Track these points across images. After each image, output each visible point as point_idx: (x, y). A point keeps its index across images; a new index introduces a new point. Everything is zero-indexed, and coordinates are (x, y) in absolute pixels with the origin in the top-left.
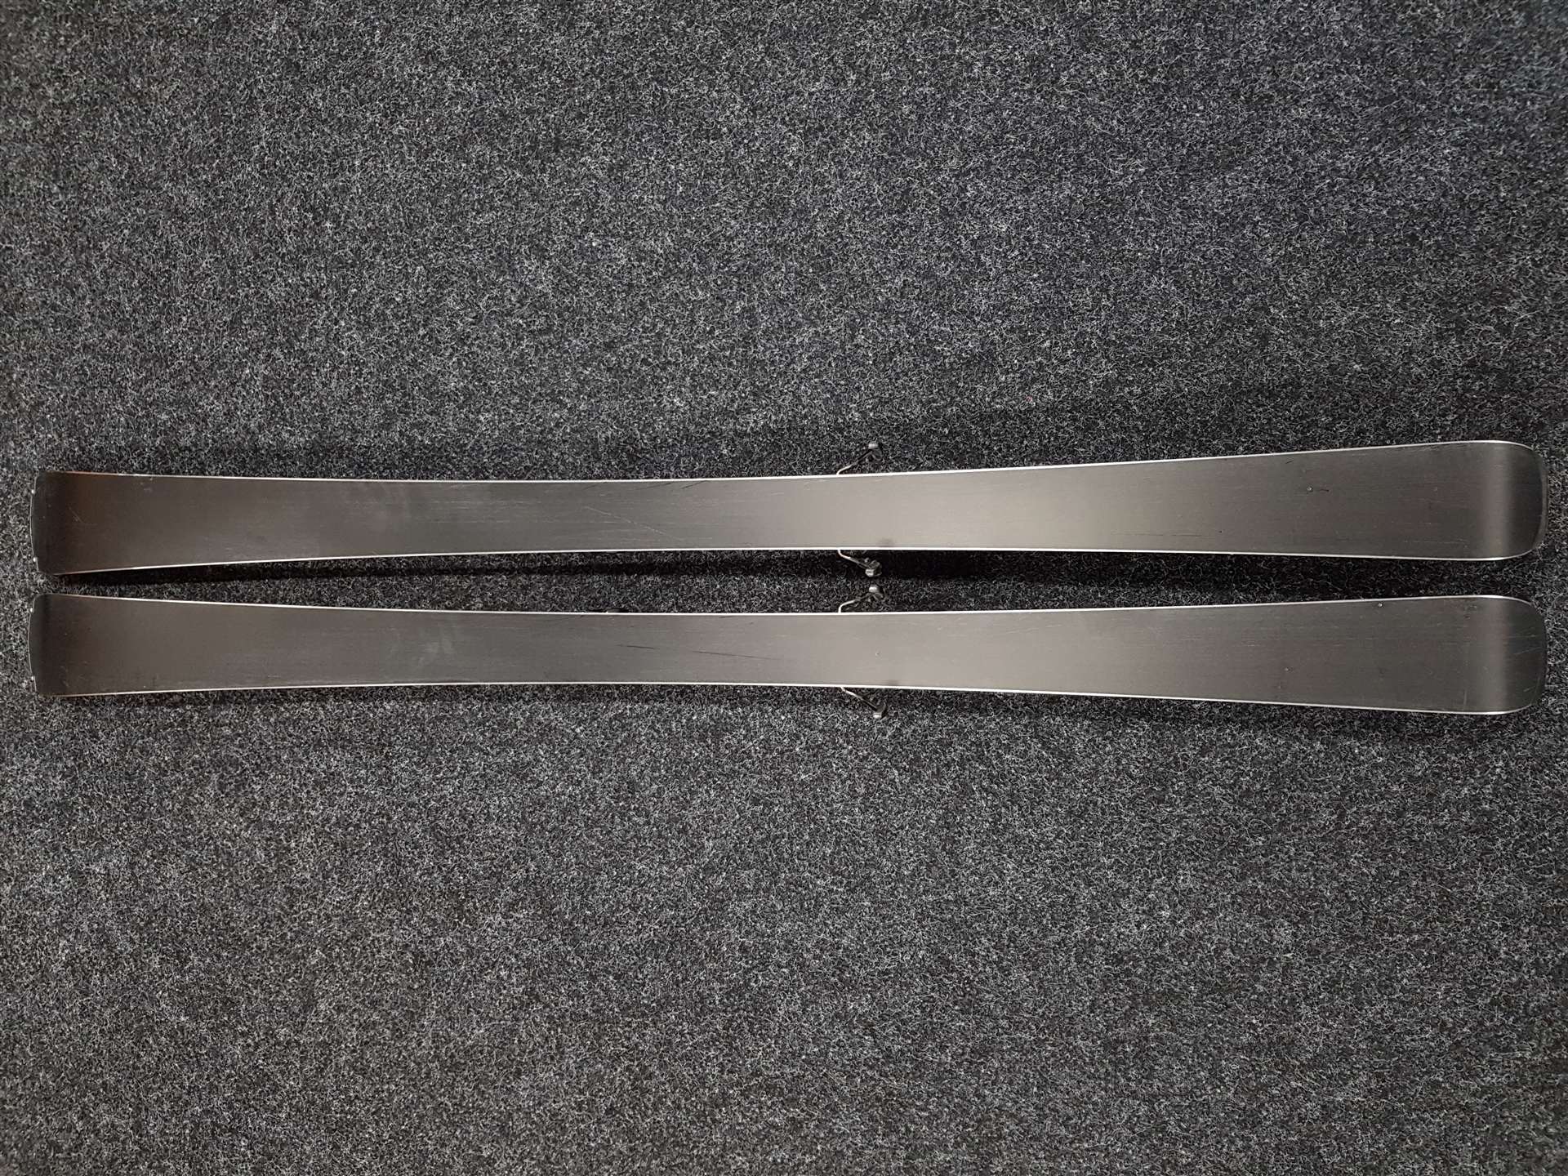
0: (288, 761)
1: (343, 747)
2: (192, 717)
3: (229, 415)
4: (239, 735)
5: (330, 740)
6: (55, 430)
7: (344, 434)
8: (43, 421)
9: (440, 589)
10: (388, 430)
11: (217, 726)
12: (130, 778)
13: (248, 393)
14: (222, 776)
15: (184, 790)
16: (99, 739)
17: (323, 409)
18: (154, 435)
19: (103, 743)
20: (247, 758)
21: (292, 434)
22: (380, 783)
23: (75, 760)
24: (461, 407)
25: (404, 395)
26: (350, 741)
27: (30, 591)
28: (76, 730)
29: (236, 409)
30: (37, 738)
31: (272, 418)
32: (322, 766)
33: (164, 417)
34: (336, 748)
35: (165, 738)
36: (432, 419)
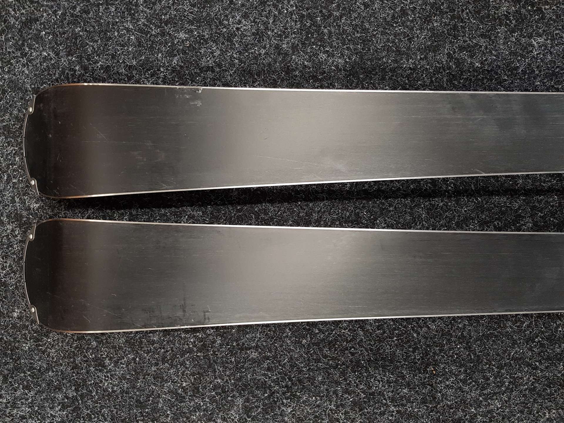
0: (323, 383)
1: (384, 367)
2: (214, 342)
3: (259, 35)
4: (268, 358)
5: (369, 361)
6: (52, 48)
7: (387, 56)
8: (38, 38)
9: (489, 210)
10: (434, 51)
11: (242, 349)
12: (140, 405)
13: (280, 13)
14: (247, 400)
15: (204, 415)
16: (104, 366)
17: (365, 30)
18: (171, 54)
19: (110, 371)
20: (276, 381)
21: (330, 55)
22: (424, 402)
23: (77, 390)
24: (513, 31)
25: (453, 18)
26: (391, 361)
27: (21, 216)
28: (78, 359)
29: (267, 28)
30: (31, 368)
31: (307, 38)
32: (362, 387)
33: (182, 35)
34: (376, 368)
35: (183, 364)
36: (483, 42)
